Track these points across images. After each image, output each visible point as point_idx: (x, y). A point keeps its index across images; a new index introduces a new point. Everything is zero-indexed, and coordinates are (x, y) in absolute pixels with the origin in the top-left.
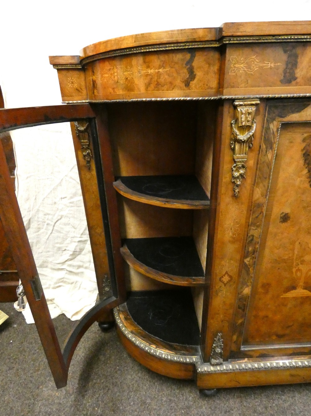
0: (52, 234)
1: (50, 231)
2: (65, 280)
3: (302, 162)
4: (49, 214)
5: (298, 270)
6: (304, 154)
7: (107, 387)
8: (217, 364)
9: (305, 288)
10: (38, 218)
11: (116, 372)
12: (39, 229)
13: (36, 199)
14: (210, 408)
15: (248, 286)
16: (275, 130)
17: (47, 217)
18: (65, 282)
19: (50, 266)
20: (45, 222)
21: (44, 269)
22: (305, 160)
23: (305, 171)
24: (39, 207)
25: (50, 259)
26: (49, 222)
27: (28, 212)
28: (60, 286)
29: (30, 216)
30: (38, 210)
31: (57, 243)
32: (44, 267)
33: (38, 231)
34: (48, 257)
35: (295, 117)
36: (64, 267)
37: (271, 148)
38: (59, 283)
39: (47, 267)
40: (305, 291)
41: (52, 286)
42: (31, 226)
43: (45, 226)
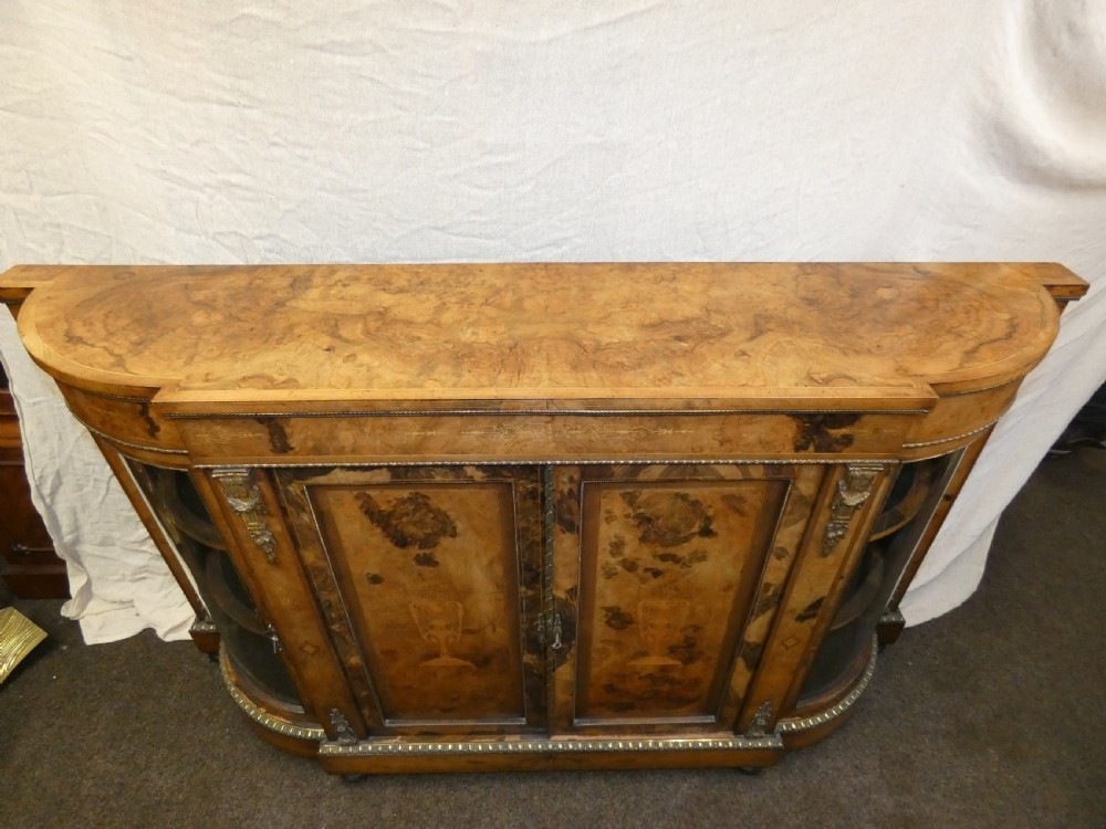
0: (110, 496)
1: (103, 492)
2: (151, 569)
3: (366, 521)
4: (94, 464)
5: (429, 636)
6: (366, 512)
7: (201, 760)
8: (348, 745)
9: (455, 655)
10: (74, 469)
11: (222, 737)
12: (80, 488)
13: (60, 439)
14: (352, 798)
15: (353, 655)
16: (299, 492)
17: (91, 467)
18: (152, 572)
19: (117, 543)
20: (89, 476)
21: (109, 548)
22: (372, 520)
23: (379, 530)
24: (71, 452)
25: (117, 534)
26: (97, 476)
27: (50, 459)
28: (144, 578)
29: (57, 467)
30: (70, 458)
31: (122, 510)
32: (109, 545)
33: (81, 490)
34: (111, 530)
35: (321, 480)
36: (144, 548)
37: (304, 510)
38: (141, 573)
39: (113, 545)
40: (455, 659)
41: (128, 578)
42: (65, 480)
43: (92, 482)
